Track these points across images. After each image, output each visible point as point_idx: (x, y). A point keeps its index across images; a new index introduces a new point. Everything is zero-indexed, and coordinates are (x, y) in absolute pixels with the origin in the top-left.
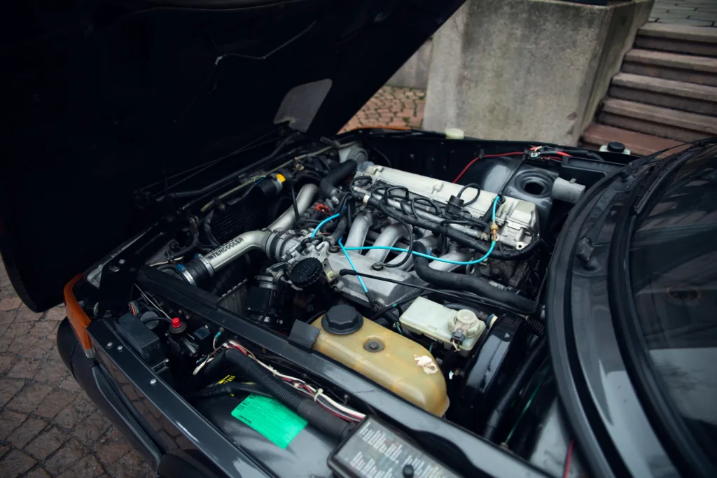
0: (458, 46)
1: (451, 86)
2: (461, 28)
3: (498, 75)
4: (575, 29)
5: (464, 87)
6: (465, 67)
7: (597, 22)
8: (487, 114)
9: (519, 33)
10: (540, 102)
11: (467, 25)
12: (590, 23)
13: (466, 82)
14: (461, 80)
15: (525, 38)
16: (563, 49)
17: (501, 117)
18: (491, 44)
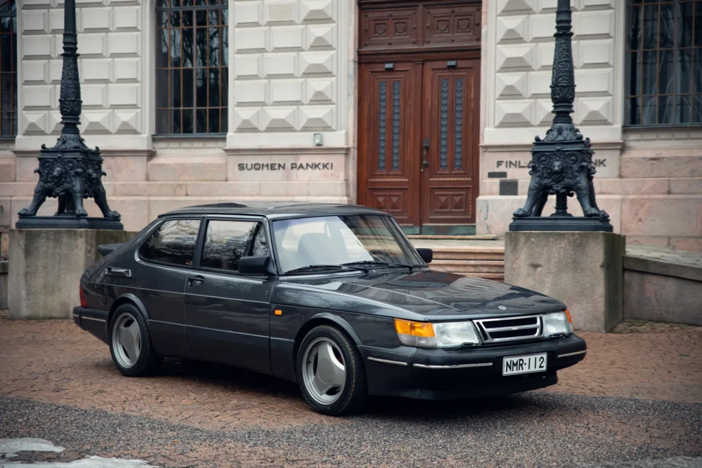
0: (22, 256)
1: (22, 279)
2: (23, 247)
3: (45, 267)
4: (76, 240)
5: (29, 277)
6: (28, 266)
7: (84, 235)
8: (43, 289)
9: (51, 245)
10: (67, 277)
11: (26, 245)
12: (81, 237)
13: (29, 274)
14: (27, 274)
15: (55, 247)
16: (73, 250)
17: (50, 290)
18: (39, 252)
